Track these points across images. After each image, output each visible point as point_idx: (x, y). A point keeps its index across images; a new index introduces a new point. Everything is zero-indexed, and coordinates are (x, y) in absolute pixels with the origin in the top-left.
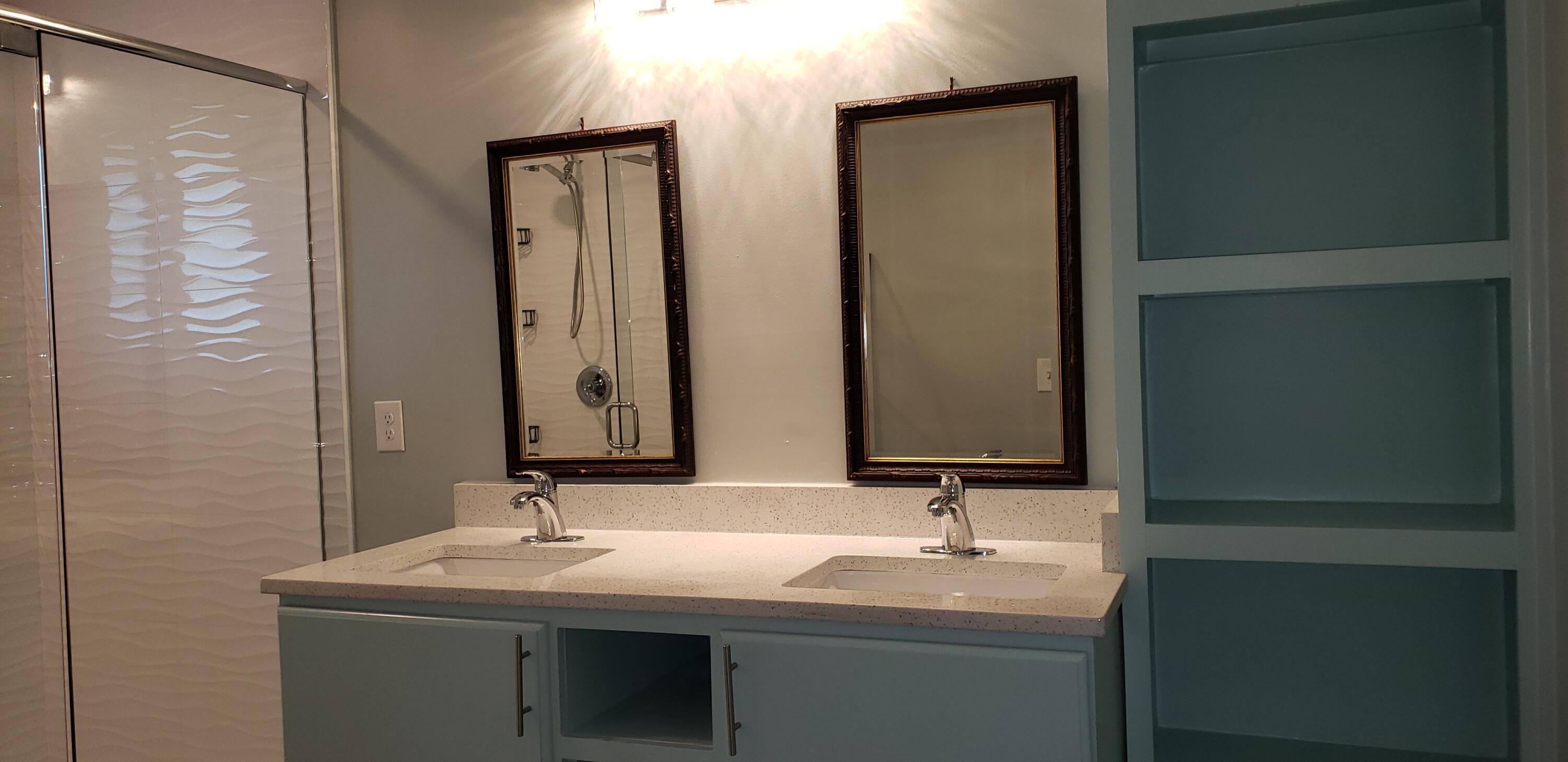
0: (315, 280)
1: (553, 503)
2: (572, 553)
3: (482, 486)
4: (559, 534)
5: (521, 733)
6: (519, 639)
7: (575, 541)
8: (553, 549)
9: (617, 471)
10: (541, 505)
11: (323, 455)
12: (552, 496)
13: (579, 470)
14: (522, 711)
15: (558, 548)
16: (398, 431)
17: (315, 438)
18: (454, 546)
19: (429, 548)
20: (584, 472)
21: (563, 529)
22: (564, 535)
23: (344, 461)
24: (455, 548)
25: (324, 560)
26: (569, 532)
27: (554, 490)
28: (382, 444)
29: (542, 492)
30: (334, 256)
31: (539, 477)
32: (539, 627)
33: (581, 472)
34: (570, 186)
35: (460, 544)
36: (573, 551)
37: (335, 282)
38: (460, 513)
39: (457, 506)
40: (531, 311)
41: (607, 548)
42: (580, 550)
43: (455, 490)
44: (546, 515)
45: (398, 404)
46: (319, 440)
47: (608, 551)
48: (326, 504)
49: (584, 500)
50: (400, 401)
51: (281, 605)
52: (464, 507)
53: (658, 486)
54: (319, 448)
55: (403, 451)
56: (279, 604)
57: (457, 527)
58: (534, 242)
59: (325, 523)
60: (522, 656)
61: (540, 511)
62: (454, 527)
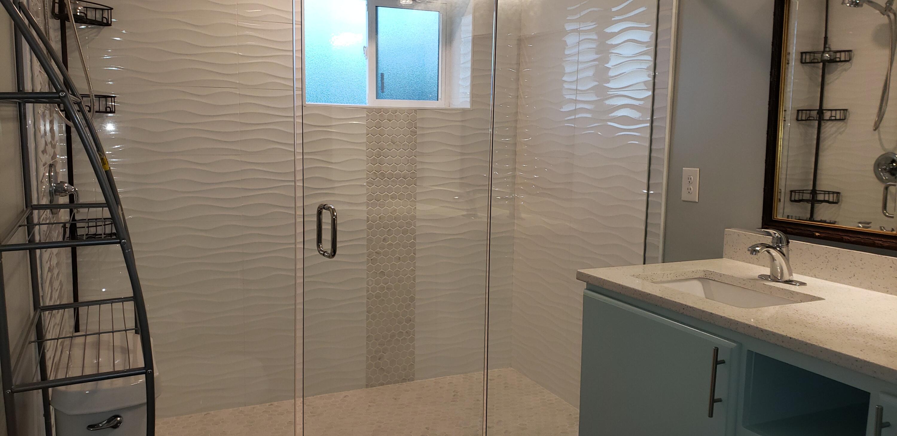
0: (656, 87)
1: (784, 255)
2: (791, 294)
3: (743, 233)
4: (787, 277)
5: (711, 415)
6: (716, 350)
7: (798, 285)
8: (778, 288)
9: (845, 239)
10: (773, 254)
11: (650, 199)
12: (784, 250)
13: (814, 233)
14: (713, 401)
15: (781, 288)
16: (695, 188)
17: (646, 187)
18: (711, 271)
19: (693, 270)
20: (818, 235)
21: (791, 274)
22: (791, 278)
23: (661, 204)
24: (712, 273)
25: (644, 264)
26: (796, 277)
27: (787, 245)
28: (685, 196)
29: (777, 245)
30: (669, 71)
31: (775, 234)
32: (734, 344)
33: (816, 235)
34: (889, 16)
35: (715, 271)
36: (792, 293)
37: (667, 88)
38: (727, 249)
39: (726, 244)
40: (844, 110)
41: (819, 296)
42: (798, 293)
43: (725, 233)
44: (777, 262)
45: (697, 170)
46: (648, 190)
47: (820, 299)
48: (648, 229)
49: (816, 256)
50: (699, 169)
51: (586, 289)
52: (730, 246)
53: (880, 255)
54: (648, 195)
55: (696, 202)
56: (586, 288)
57: (724, 259)
58: (855, 60)
59: (647, 241)
60: (717, 362)
61: (773, 259)
62: (722, 257)
